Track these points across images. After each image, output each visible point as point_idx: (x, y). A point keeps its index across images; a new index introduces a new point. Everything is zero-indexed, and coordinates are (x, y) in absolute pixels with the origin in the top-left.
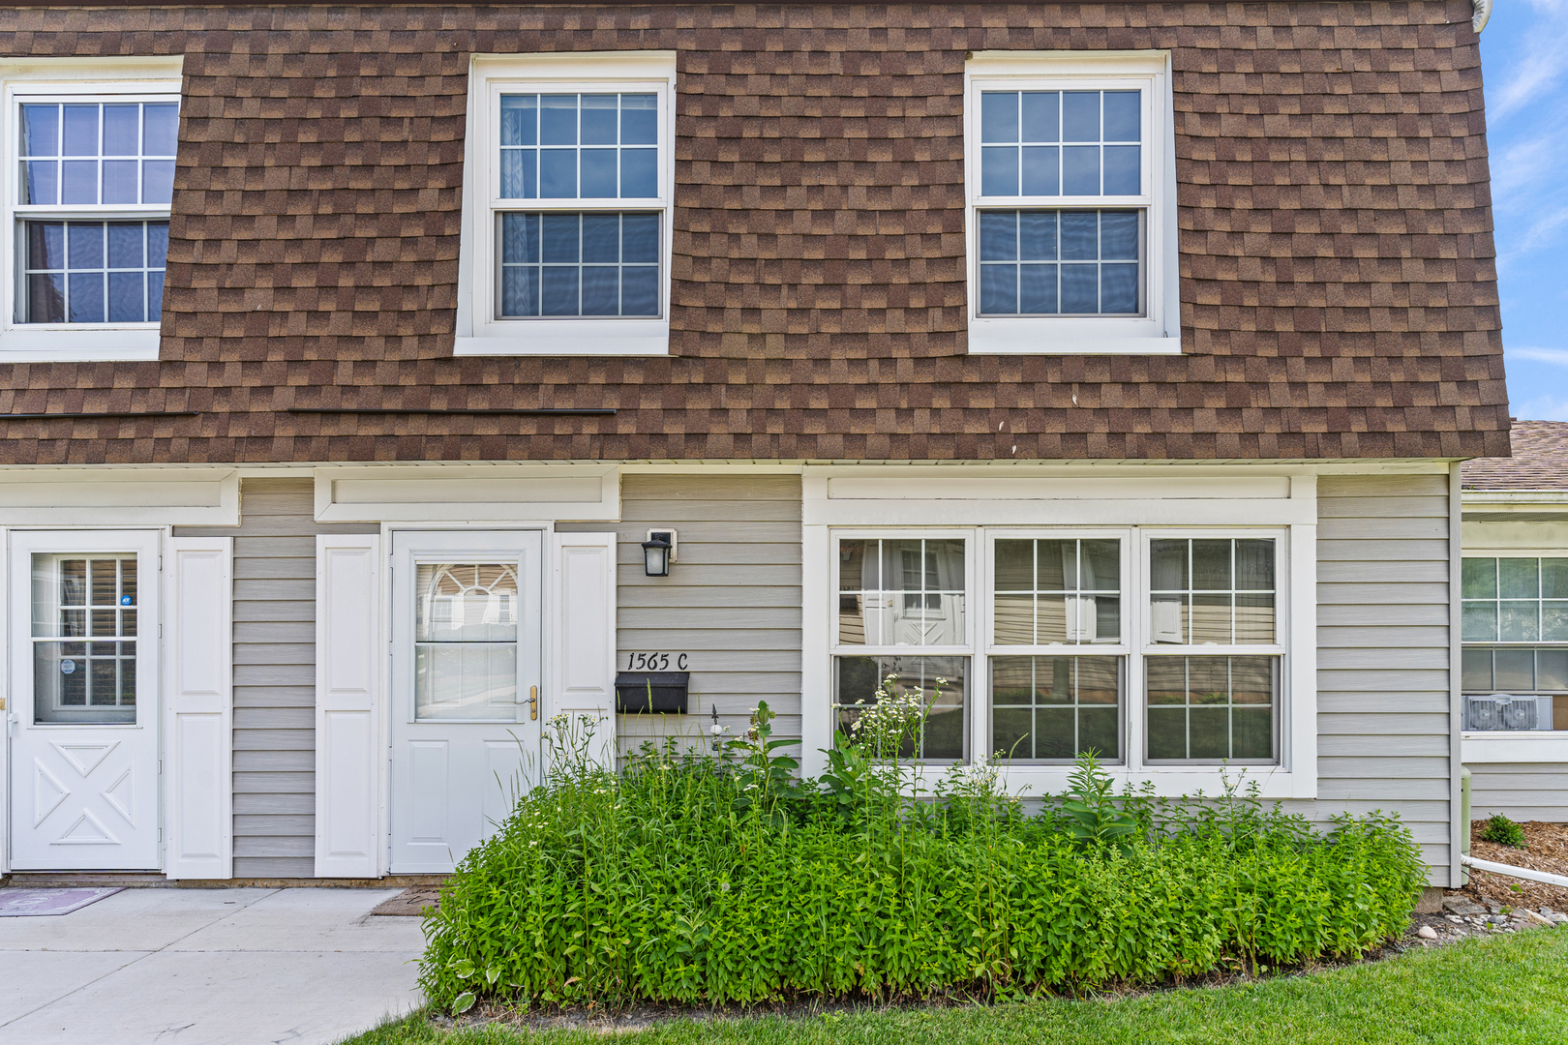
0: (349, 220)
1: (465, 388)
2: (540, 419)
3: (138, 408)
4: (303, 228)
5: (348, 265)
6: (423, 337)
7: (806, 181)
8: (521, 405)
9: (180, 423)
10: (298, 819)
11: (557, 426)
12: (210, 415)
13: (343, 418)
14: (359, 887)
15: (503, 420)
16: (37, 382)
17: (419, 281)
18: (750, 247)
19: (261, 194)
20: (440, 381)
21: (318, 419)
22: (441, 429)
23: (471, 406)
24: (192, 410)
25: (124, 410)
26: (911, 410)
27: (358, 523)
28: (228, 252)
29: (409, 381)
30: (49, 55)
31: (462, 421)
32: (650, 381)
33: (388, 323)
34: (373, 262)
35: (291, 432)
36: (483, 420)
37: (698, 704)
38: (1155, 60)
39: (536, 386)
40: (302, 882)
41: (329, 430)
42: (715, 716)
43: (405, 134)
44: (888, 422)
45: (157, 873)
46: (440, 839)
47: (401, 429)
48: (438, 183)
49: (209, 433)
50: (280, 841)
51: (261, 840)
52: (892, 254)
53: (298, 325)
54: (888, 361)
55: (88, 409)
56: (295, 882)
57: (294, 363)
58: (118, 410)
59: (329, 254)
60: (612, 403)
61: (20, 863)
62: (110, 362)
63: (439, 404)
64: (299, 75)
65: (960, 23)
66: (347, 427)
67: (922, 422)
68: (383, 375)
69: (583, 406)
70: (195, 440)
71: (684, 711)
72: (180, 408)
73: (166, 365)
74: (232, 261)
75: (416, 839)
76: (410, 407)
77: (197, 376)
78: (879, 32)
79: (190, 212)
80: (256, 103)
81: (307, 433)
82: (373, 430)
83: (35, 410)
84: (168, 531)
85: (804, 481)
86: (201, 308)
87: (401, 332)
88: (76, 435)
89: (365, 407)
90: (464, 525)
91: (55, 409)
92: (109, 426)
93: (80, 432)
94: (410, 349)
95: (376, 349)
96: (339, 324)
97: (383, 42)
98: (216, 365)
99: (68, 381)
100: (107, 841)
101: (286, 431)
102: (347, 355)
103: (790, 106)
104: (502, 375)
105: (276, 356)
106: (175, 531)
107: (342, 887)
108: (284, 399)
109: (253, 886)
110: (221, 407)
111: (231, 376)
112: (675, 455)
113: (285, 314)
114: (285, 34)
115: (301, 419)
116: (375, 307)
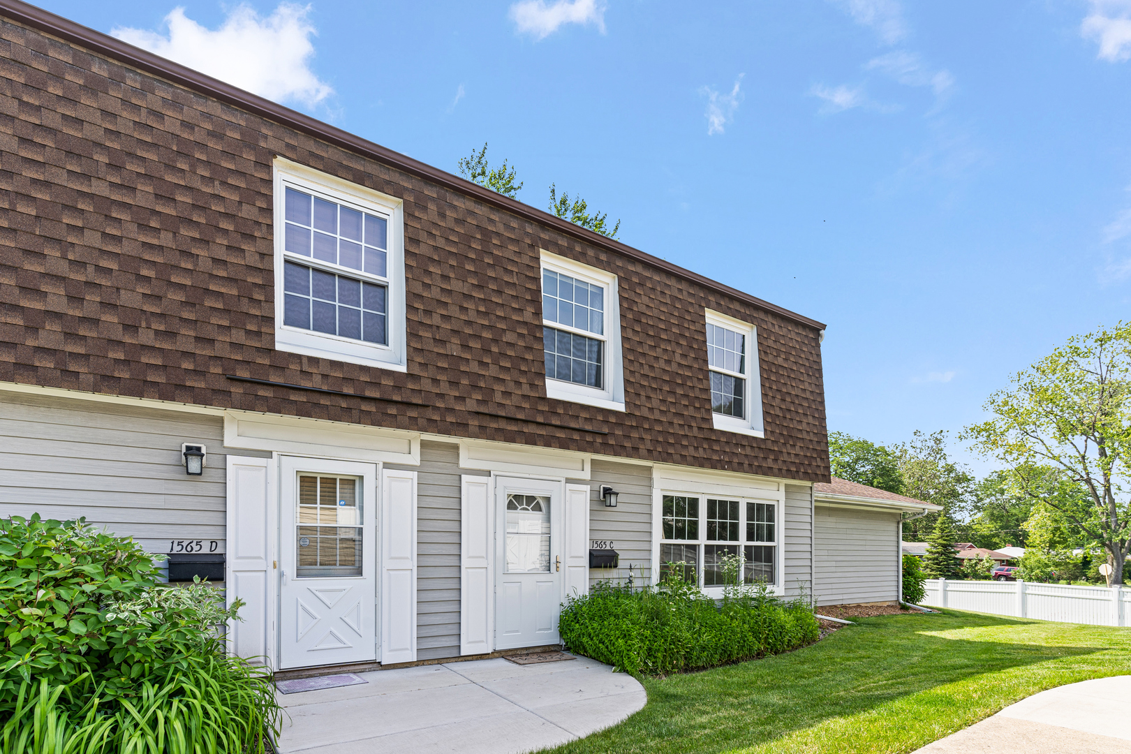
0: (493, 317)
1: (550, 413)
2: (580, 432)
3: (396, 398)
4: (472, 316)
5: (495, 341)
6: (532, 385)
7: (663, 347)
8: (573, 425)
9: (420, 410)
10: (450, 626)
11: (587, 437)
12: (435, 408)
13: (500, 419)
14: (477, 659)
15: (567, 431)
16: (335, 372)
17: (527, 356)
18: (646, 370)
19: (450, 292)
20: (540, 408)
21: (488, 418)
22: (542, 431)
23: (553, 422)
24: (427, 403)
25: (389, 398)
26: (698, 447)
27: (480, 470)
28: (436, 320)
29: (526, 405)
30: (321, 170)
31: (550, 428)
32: (618, 422)
33: (515, 374)
34: (506, 342)
35: (476, 423)
36: (559, 430)
37: (621, 564)
38: (749, 326)
39: (577, 417)
40: (448, 660)
41: (494, 425)
42: (631, 569)
43: (515, 280)
44: (691, 451)
45: (373, 662)
46: (517, 631)
47: (527, 429)
48: (530, 309)
49: (436, 417)
50: (440, 639)
51: (430, 639)
52: (689, 384)
53: (474, 367)
54: (690, 427)
55: (368, 393)
56: (445, 660)
57: (475, 387)
58: (386, 397)
59: (485, 333)
60: (606, 430)
61: (285, 665)
62: (377, 368)
63: (540, 419)
64: (463, 232)
65: (702, 295)
66: (502, 424)
67: (701, 453)
68: (515, 400)
69: (596, 430)
70: (430, 420)
71: (616, 566)
72: (420, 402)
73: (410, 376)
74: (439, 325)
75: (507, 632)
76: (529, 419)
77: (427, 385)
78: (680, 290)
79: (415, 292)
80: (443, 241)
81: (485, 425)
82: (513, 427)
83: (337, 389)
84: (381, 466)
85: (654, 470)
86: (425, 347)
87: (521, 380)
88: (363, 408)
89: (509, 415)
90: (527, 476)
91: (348, 390)
92: (382, 405)
93: (365, 407)
94: (526, 390)
95: (511, 387)
96: (493, 371)
97: (500, 228)
98: (435, 381)
99: (355, 375)
100: (345, 646)
101: (474, 422)
102: (498, 388)
103: (655, 313)
104: (564, 410)
105: (465, 382)
106: (387, 466)
107: (468, 660)
108: (471, 405)
109: (423, 665)
110: (440, 404)
111: (444, 388)
112: (628, 456)
113: (467, 360)
114: (455, 207)
115: (481, 417)
116: (508, 365)
